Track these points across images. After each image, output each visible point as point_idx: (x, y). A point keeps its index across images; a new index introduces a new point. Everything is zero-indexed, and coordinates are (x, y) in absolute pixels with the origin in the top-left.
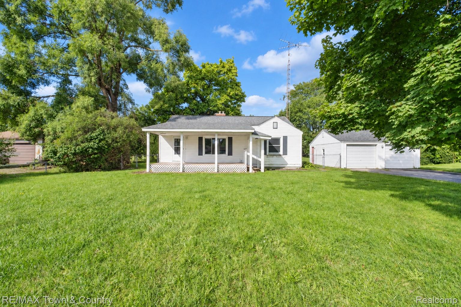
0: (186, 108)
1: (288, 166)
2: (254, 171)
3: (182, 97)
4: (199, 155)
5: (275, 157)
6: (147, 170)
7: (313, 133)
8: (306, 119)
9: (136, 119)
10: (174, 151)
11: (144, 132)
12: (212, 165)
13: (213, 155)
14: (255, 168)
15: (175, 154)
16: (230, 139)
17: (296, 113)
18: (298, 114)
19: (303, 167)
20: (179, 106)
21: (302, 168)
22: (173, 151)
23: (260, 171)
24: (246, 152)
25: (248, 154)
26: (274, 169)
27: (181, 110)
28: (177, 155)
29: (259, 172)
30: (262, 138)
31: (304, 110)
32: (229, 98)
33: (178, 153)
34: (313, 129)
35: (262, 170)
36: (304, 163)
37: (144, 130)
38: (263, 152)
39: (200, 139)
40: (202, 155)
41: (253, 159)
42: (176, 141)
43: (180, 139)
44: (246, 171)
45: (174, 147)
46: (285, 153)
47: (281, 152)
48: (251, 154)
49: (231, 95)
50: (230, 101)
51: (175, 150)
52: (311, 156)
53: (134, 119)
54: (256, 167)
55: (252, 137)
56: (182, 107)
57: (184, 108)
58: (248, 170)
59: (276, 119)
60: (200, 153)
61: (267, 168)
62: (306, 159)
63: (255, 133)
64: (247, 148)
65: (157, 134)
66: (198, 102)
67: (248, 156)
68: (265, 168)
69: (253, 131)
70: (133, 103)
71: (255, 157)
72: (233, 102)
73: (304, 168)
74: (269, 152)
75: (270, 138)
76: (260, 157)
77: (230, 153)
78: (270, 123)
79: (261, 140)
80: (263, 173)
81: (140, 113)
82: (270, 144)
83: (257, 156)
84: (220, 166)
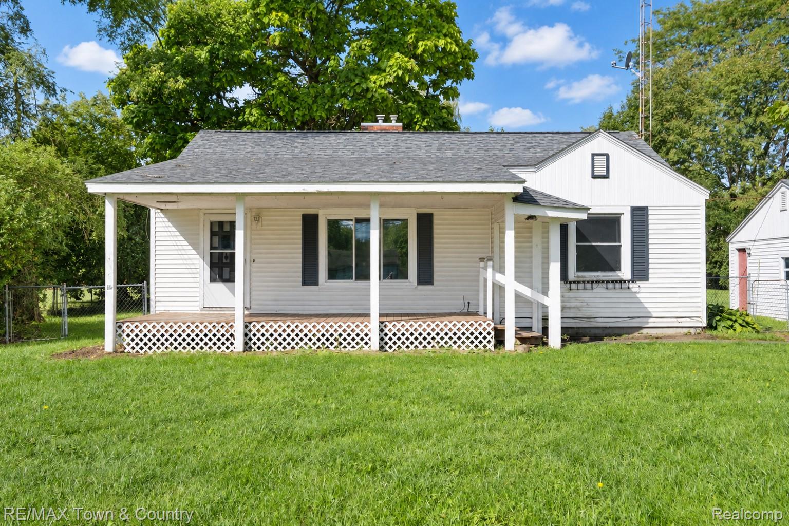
0: (247, 102)
1: (652, 323)
2: (522, 348)
3: (233, 64)
4: (305, 283)
5: (599, 289)
6: (109, 344)
7: (733, 196)
8: (705, 141)
9: (62, 151)
10: (208, 269)
11: (92, 197)
12: (358, 321)
13: (362, 283)
14: (526, 334)
15: (212, 280)
16: (425, 222)
17: (668, 117)
18: (674, 123)
19: (711, 326)
20: (219, 96)
21: (708, 333)
22: (203, 268)
23: (545, 344)
24: (490, 270)
25: (499, 278)
26: (596, 334)
27: (229, 111)
28: (220, 286)
29: (541, 350)
30: (551, 213)
31: (697, 109)
32: (412, 64)
33: (226, 275)
34: (733, 181)
35: (555, 338)
36: (715, 313)
37: (93, 188)
38: (555, 269)
39: (310, 223)
40: (315, 283)
41: (518, 297)
42: (216, 229)
43: (232, 224)
44: (491, 346)
45: (208, 250)
46: (641, 272)
47: (625, 272)
48: (508, 280)
49: (419, 51)
50: (417, 77)
51: (212, 266)
52: (734, 284)
53: (51, 149)
54: (529, 329)
55: (512, 212)
56: (232, 100)
57: (241, 104)
58: (500, 340)
59: (603, 143)
60: (309, 277)
61: (572, 335)
62: (719, 297)
63: (525, 198)
64: (494, 257)
65: (142, 202)
66: (294, 80)
67: (499, 289)
68: (564, 330)
69: (518, 189)
70: (50, 89)
71: (526, 291)
72: (427, 78)
73: (714, 333)
74: (579, 269)
75: (583, 216)
76: (545, 291)
77: (426, 277)
78: (579, 157)
79: (547, 222)
80: (554, 351)
81: (72, 125)
82: (580, 237)
83: (531, 287)
84: (390, 326)
